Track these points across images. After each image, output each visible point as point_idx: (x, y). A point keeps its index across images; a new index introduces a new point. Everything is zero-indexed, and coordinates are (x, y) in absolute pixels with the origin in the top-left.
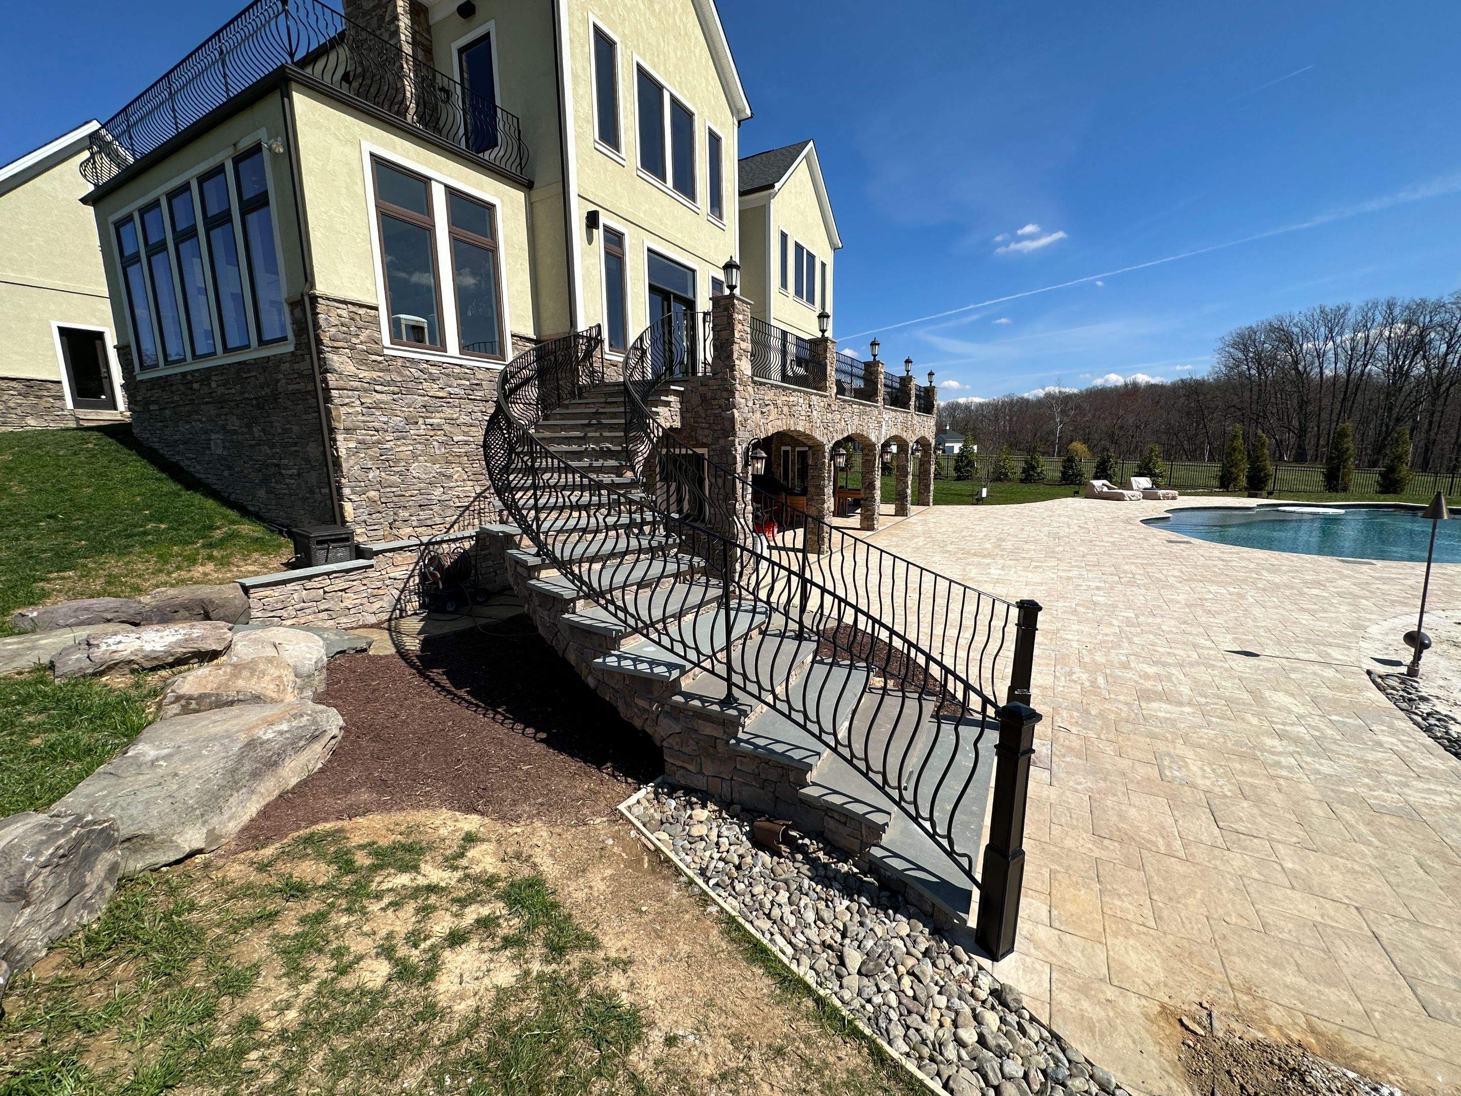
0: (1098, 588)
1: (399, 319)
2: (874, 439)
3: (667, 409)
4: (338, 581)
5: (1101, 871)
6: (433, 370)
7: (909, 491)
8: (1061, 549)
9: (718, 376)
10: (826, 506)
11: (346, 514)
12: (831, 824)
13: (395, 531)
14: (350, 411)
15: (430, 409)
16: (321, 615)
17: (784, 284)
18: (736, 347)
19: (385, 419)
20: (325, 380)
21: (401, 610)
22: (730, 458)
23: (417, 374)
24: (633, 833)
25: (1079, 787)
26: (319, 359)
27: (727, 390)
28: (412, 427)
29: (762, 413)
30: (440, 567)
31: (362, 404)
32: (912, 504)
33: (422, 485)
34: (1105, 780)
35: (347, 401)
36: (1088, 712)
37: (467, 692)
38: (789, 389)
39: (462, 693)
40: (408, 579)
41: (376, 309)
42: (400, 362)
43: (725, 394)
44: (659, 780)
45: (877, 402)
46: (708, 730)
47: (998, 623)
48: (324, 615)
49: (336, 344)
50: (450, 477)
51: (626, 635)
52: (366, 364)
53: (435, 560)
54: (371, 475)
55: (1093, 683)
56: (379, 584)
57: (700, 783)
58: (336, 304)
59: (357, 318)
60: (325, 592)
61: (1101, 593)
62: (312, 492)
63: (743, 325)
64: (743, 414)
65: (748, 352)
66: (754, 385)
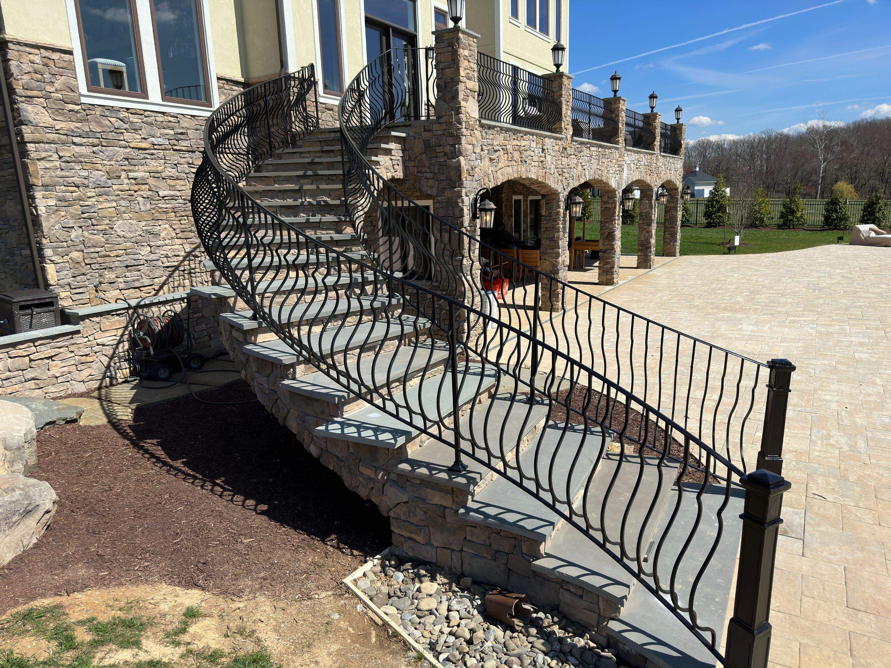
0: (861, 344)
1: (96, 64)
2: (613, 184)
3: (387, 158)
4: (43, 348)
5: (854, 645)
6: (133, 119)
7: (653, 241)
8: (821, 301)
9: (442, 120)
10: (560, 259)
11: (49, 277)
12: (566, 597)
13: (101, 294)
14: (48, 165)
15: (133, 162)
16: (28, 384)
17: (515, 13)
18: (461, 87)
19: (85, 173)
20: (20, 133)
21: (111, 378)
22: (457, 212)
23: (118, 123)
24: (360, 607)
25: (833, 557)
26: (13, 110)
27: (452, 135)
28: (115, 181)
29: (491, 160)
30: (150, 332)
31: (60, 157)
32: (657, 255)
33: (128, 244)
34: (862, 550)
35: (44, 154)
36: (846, 479)
37: (183, 463)
38: (520, 132)
39: (178, 464)
40: (118, 344)
41: (70, 53)
42: (98, 111)
43: (451, 140)
44: (386, 551)
45: (617, 143)
46: (437, 499)
47: (747, 383)
48: (31, 384)
49: (29, 93)
50: (156, 235)
51: (349, 401)
52: (63, 114)
53: (145, 324)
54: (73, 234)
55: (853, 447)
56: (87, 351)
57: (428, 554)
58: (28, 49)
59: (51, 63)
60: (31, 360)
61: (865, 349)
62: (13, 255)
63: (469, 62)
64: (470, 162)
65: (475, 92)
66: (481, 129)
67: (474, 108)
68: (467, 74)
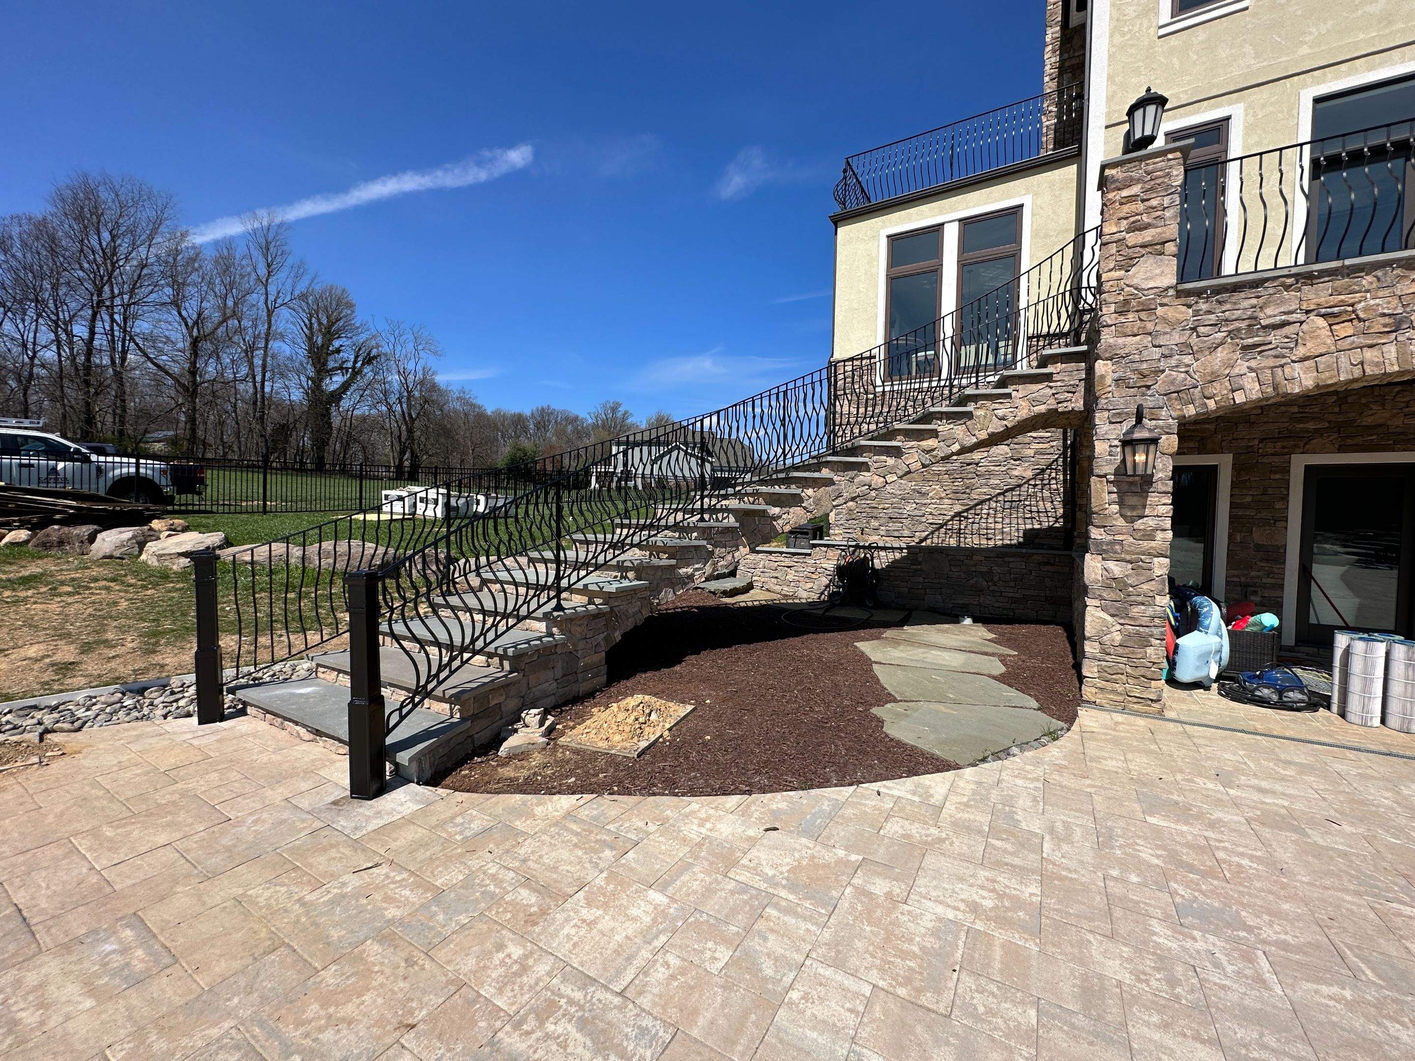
4: (786, 559)
11: (831, 518)
13: (865, 537)
33: (895, 500)
41: (874, 357)
42: (889, 396)
50: (924, 495)
56: (814, 570)
58: (845, 363)
60: (778, 565)
63: (1143, 201)
64: (1134, 365)
65: (1164, 243)
66: (1192, 300)
67: (1158, 271)
68: (1134, 222)
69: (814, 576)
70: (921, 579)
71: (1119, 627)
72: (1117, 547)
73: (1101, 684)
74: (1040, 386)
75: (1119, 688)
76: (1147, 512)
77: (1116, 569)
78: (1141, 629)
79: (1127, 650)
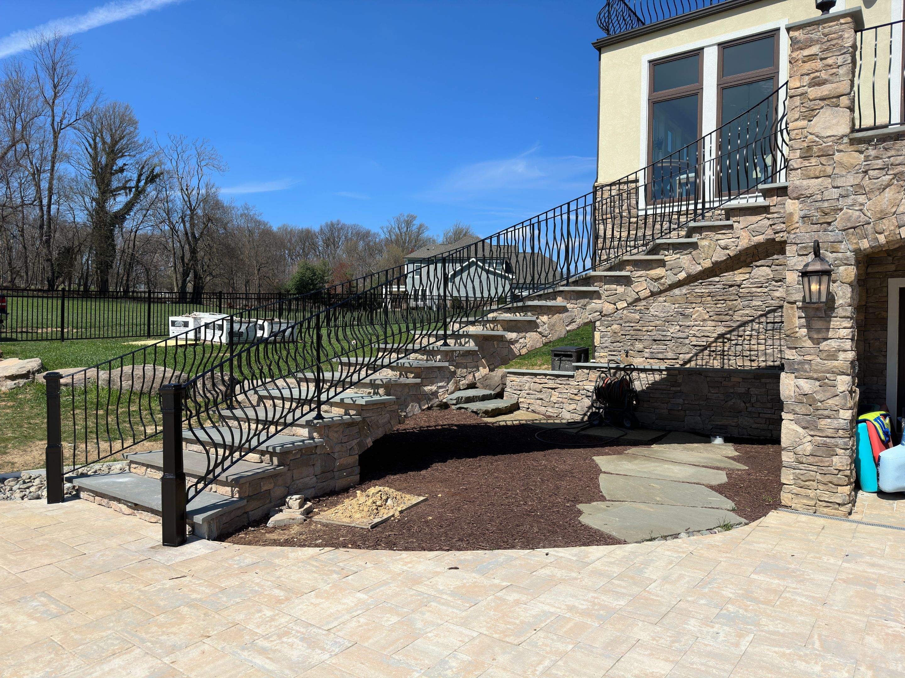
4: (551, 381)
11: (595, 341)
13: (630, 359)
33: (660, 322)
41: (637, 181)
42: (652, 219)
48: (540, 402)
49: (605, 217)
50: (686, 316)
52: (624, 227)
56: (576, 391)
58: (609, 188)
60: (543, 387)
63: (822, 59)
64: (818, 204)
65: (838, 97)
66: (862, 147)
67: (834, 121)
68: (814, 78)
69: (577, 398)
70: (681, 401)
71: (809, 438)
72: (807, 366)
73: (797, 490)
74: (758, 218)
75: (811, 493)
76: (830, 334)
77: (806, 386)
78: (828, 440)
79: (817, 459)
